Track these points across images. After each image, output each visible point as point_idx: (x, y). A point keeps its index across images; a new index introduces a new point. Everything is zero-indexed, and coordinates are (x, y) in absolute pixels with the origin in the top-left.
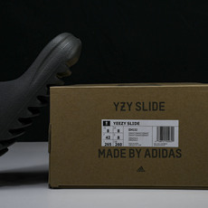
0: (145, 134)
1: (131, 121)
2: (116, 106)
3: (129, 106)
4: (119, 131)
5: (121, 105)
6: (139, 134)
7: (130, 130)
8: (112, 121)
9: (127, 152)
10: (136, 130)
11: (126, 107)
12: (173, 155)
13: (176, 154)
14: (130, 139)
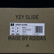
0: (30, 30)
1: (24, 24)
2: (17, 17)
3: (23, 17)
4: (18, 28)
5: (19, 16)
6: (27, 30)
7: (23, 28)
8: (15, 24)
9: (22, 38)
10: (26, 28)
11: (21, 17)
12: (42, 39)
13: (43, 39)
14: (23, 32)
